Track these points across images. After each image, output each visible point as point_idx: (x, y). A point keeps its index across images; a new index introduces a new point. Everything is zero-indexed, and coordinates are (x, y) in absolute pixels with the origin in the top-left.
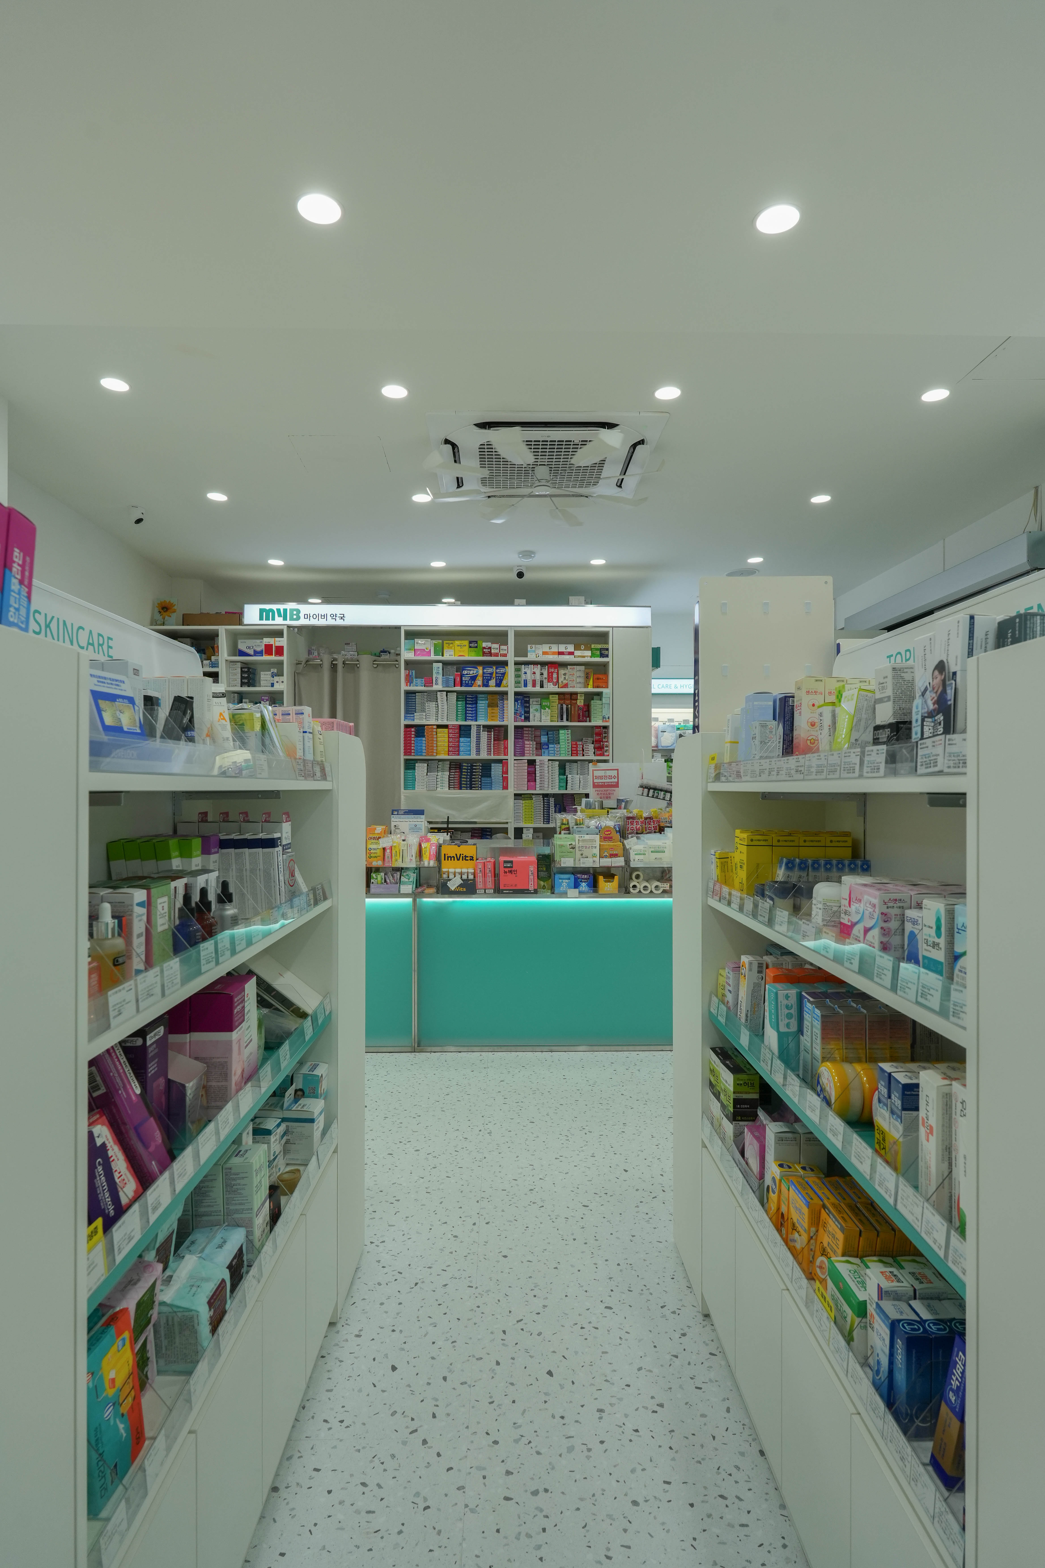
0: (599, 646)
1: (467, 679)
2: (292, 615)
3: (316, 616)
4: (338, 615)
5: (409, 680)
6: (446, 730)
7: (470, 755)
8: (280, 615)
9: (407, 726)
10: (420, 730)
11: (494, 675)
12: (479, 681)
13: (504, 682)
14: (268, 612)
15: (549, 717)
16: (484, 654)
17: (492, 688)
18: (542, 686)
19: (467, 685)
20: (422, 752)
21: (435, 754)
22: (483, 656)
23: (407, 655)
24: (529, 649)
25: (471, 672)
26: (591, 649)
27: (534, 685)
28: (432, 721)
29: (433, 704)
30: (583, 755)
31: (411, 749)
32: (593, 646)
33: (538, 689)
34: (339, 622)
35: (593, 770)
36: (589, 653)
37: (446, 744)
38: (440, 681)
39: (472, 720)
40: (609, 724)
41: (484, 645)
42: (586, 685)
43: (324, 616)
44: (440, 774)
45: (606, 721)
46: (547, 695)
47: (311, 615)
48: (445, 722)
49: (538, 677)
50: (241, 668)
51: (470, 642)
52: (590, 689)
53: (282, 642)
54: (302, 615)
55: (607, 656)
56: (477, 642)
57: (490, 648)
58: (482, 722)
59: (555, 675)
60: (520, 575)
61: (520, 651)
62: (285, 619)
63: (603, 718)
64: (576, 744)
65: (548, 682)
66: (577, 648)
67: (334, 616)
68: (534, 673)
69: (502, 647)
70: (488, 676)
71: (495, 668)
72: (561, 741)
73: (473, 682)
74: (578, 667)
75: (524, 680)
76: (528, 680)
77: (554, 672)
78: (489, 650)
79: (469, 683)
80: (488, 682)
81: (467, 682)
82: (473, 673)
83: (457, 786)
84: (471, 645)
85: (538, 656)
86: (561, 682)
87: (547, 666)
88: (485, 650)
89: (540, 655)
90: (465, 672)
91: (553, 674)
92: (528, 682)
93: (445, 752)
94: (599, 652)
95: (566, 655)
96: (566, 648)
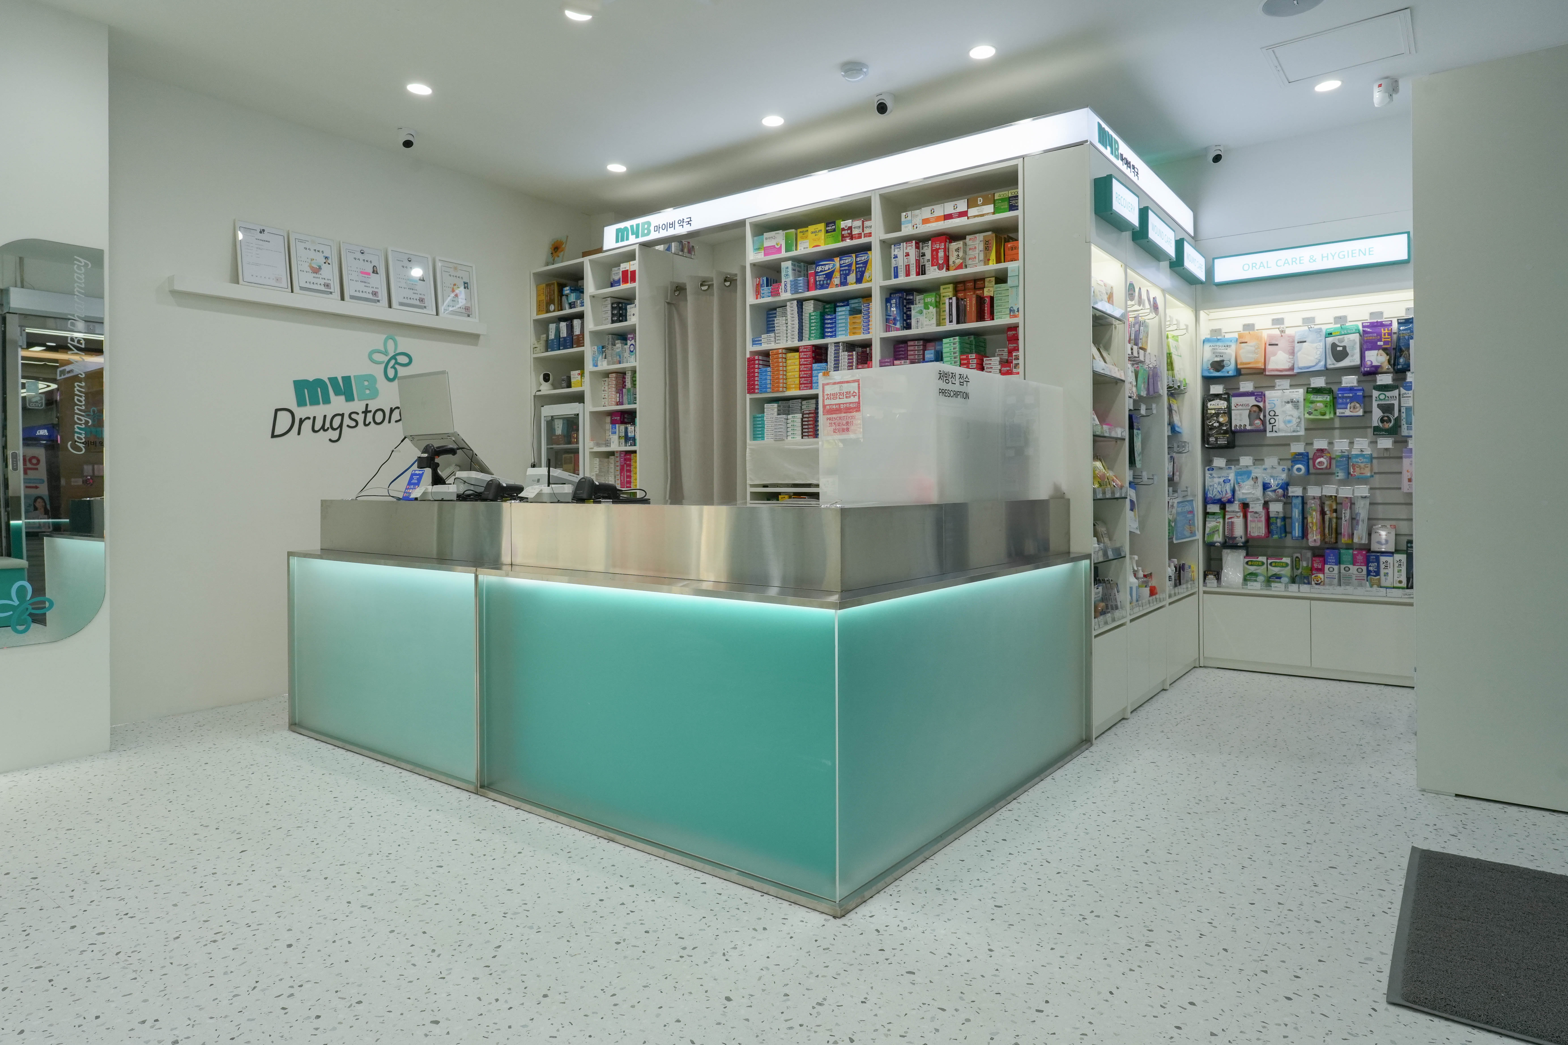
0: (1006, 194)
1: (822, 278)
2: (643, 230)
3: (666, 227)
4: (684, 220)
5: (756, 291)
6: (797, 355)
8: (633, 234)
9: (753, 354)
10: (767, 358)
11: (854, 267)
12: (836, 280)
13: (866, 275)
14: (623, 231)
15: (934, 321)
16: (843, 238)
17: (852, 286)
18: (921, 272)
19: (822, 287)
20: (766, 388)
21: (782, 389)
22: (842, 241)
23: (754, 257)
24: (903, 219)
25: (827, 268)
26: (994, 201)
27: (908, 274)
28: (780, 344)
29: (782, 321)
31: (756, 385)
32: (994, 196)
33: (914, 278)
34: (686, 229)
35: (824, 385)
36: (990, 208)
37: (797, 375)
38: (789, 287)
39: (829, 337)
40: (1019, 320)
41: (843, 224)
42: (987, 261)
43: (672, 225)
44: (790, 417)
45: (1016, 316)
46: (933, 288)
47: (661, 226)
48: (796, 344)
49: (914, 261)
50: (612, 304)
51: (828, 224)
52: (993, 266)
53: (635, 265)
55: (1016, 207)
56: (834, 223)
57: (850, 228)
58: (843, 337)
59: (941, 254)
60: (882, 108)
61: (890, 224)
62: (637, 237)
63: (1011, 311)
64: (967, 359)
65: (933, 265)
66: (971, 203)
67: (681, 222)
68: (908, 255)
69: (866, 223)
70: (846, 270)
71: (854, 255)
72: (944, 355)
73: (828, 281)
74: (977, 235)
75: (894, 267)
76: (899, 267)
77: (939, 249)
78: (849, 231)
79: (823, 284)
80: (846, 279)
81: (821, 282)
82: (829, 269)
83: (811, 434)
84: (828, 228)
85: (915, 227)
86: (954, 262)
87: (930, 242)
88: (843, 233)
89: (918, 226)
90: (819, 269)
91: (937, 252)
92: (899, 270)
93: (793, 386)
94: (1006, 203)
95: (956, 217)
96: (955, 207)
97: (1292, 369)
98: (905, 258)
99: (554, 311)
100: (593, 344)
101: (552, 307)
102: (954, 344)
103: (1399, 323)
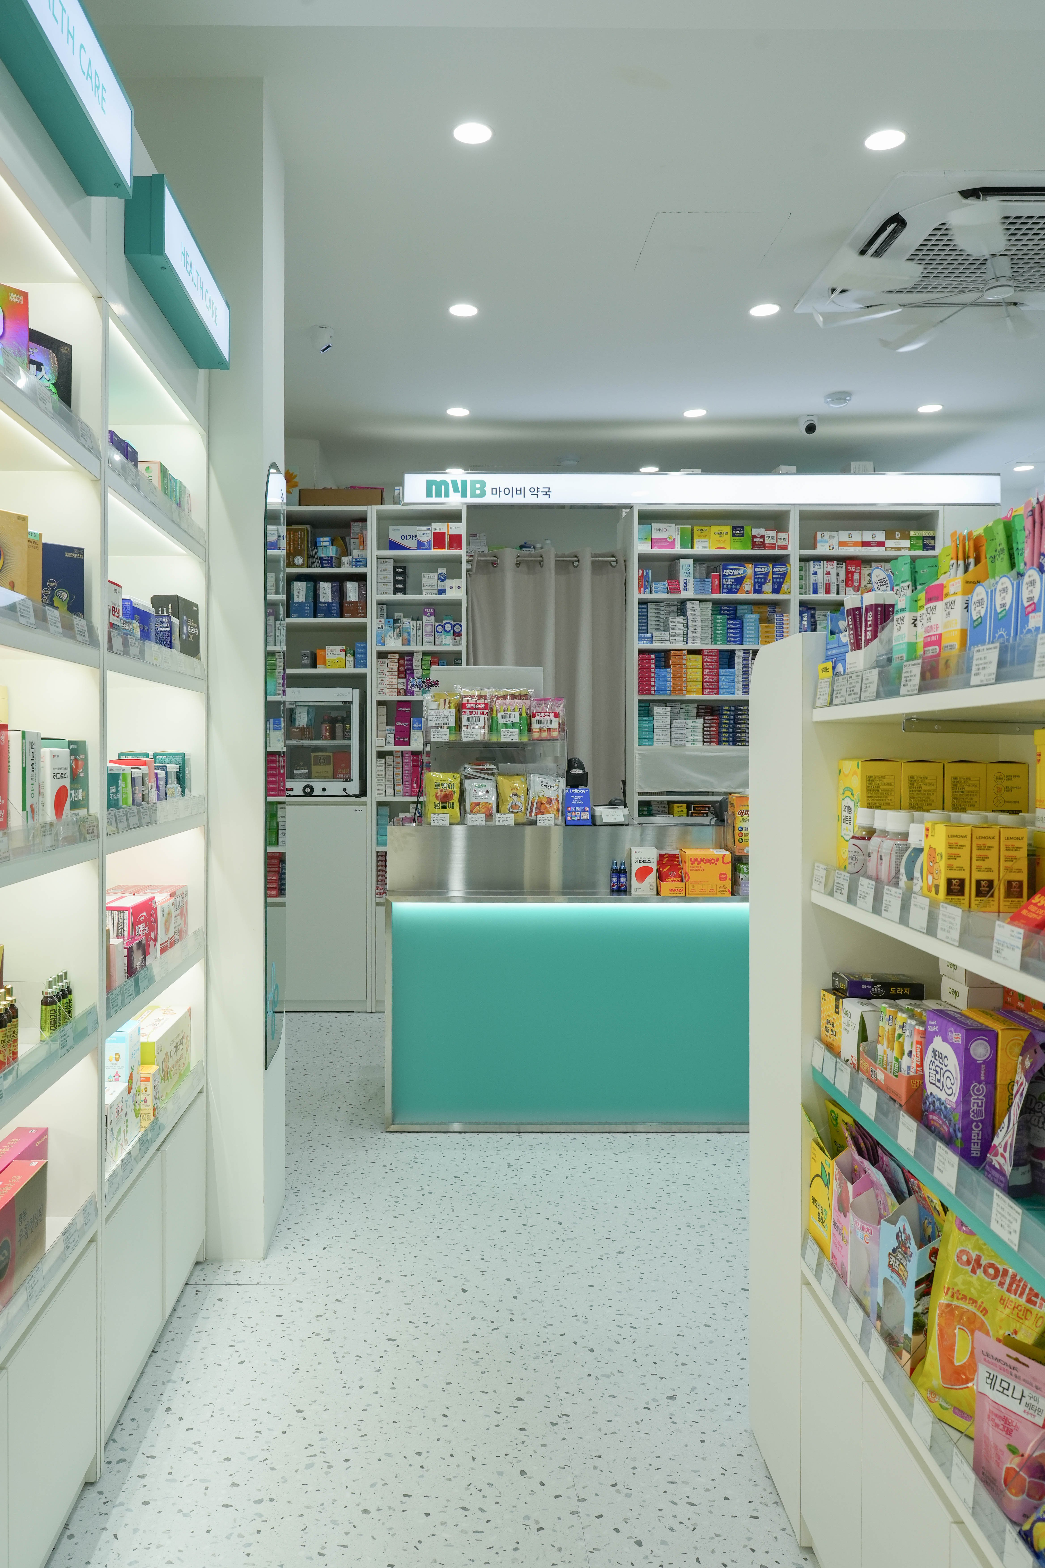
0: (924, 533)
1: (730, 582)
2: (473, 489)
3: (509, 491)
4: (541, 490)
5: (643, 585)
6: (699, 658)
7: (734, 693)
8: (456, 490)
9: (641, 652)
10: (663, 657)
11: (770, 577)
12: (747, 586)
13: (785, 587)
14: (439, 484)
16: (754, 545)
17: (767, 595)
18: (838, 593)
19: (730, 591)
20: (666, 690)
21: (684, 693)
22: (753, 548)
23: (642, 547)
24: (820, 538)
25: (736, 572)
26: (911, 538)
27: (828, 592)
28: (679, 644)
29: (680, 620)
31: (649, 685)
32: (912, 533)
34: (542, 500)
36: (906, 543)
37: (700, 678)
38: (690, 585)
39: (735, 642)
41: (755, 532)
43: (520, 491)
44: (690, 721)
47: (502, 490)
48: (698, 646)
49: (833, 579)
50: (394, 568)
51: (734, 528)
53: (459, 529)
54: (488, 489)
55: (933, 548)
56: (743, 528)
57: (763, 537)
58: (750, 644)
59: (856, 577)
60: (811, 429)
61: (807, 540)
62: (464, 495)
65: (847, 586)
66: (890, 536)
67: (535, 491)
68: (828, 573)
69: (781, 535)
70: (761, 578)
71: (771, 565)
73: (738, 587)
74: (883, 564)
75: (813, 584)
76: (819, 584)
77: (855, 572)
78: (762, 540)
79: (732, 588)
80: (761, 587)
81: (729, 586)
82: (739, 574)
83: (714, 740)
84: (734, 532)
85: (832, 548)
86: (865, 586)
87: (846, 563)
88: (755, 540)
89: (835, 547)
90: (727, 572)
91: (853, 575)
92: (819, 587)
93: (695, 690)
94: (921, 541)
95: (874, 546)
96: (874, 537)
98: (825, 576)
99: (302, 566)
100: (379, 615)
101: (299, 560)
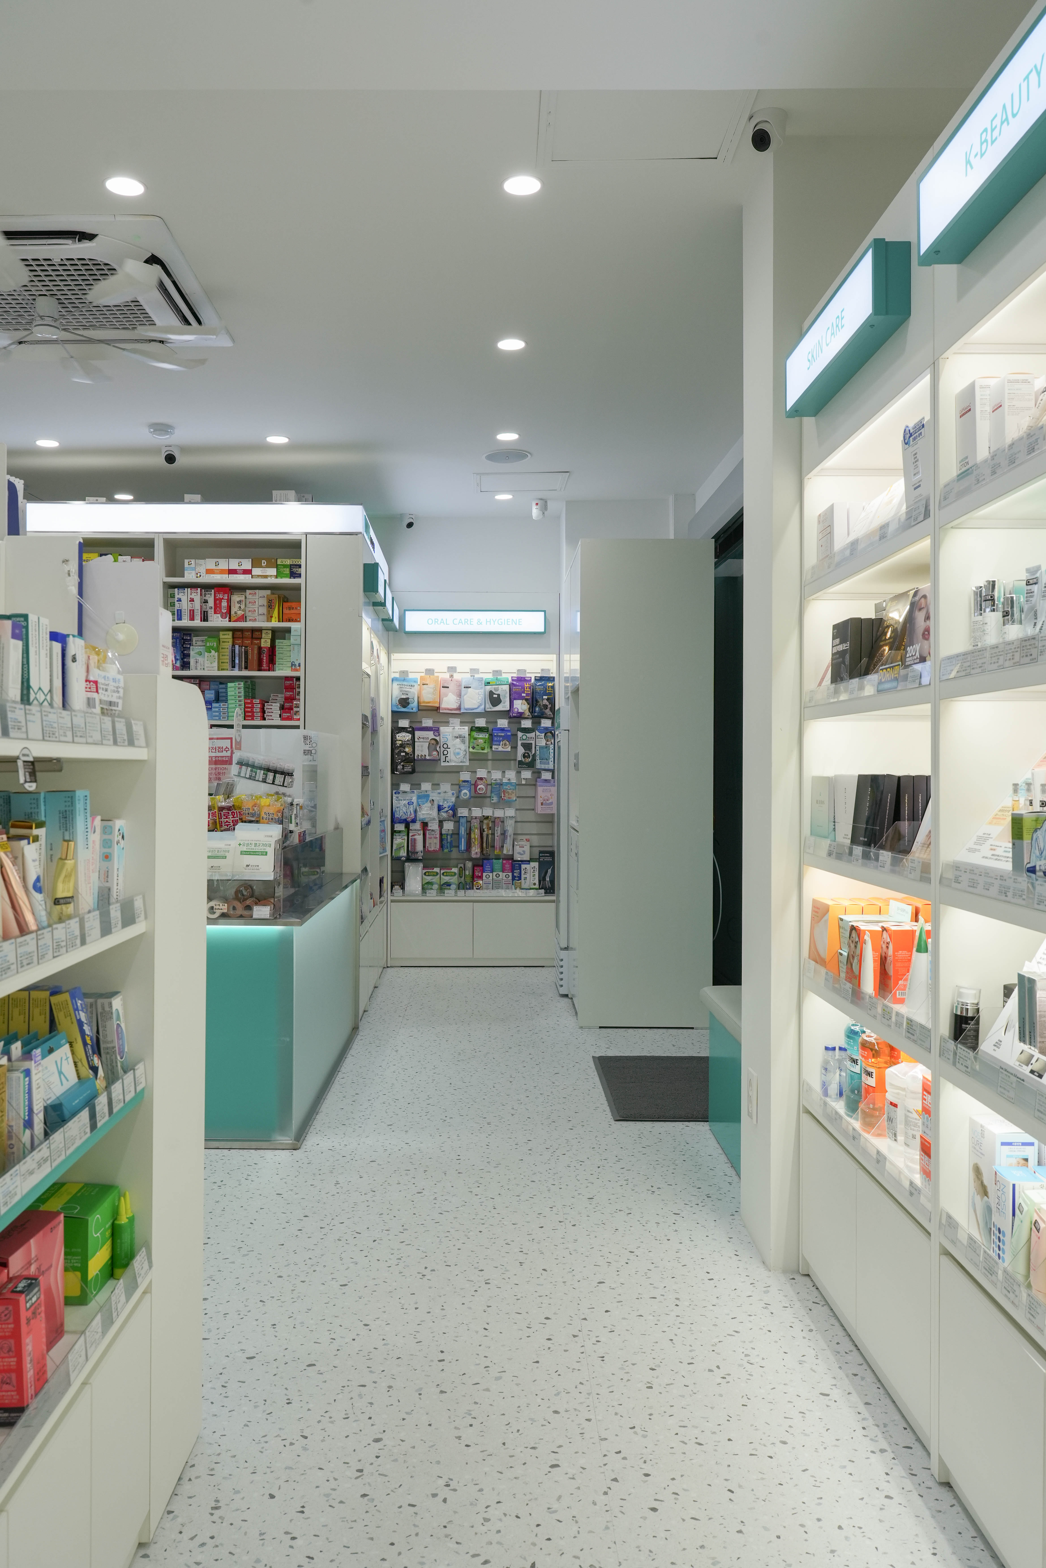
0: (288, 562)
15: (215, 664)
18: (205, 618)
24: (186, 565)
26: (277, 566)
27: (192, 618)
30: (264, 719)
32: (278, 562)
33: (197, 623)
36: (273, 571)
40: (301, 674)
42: (270, 618)
45: (297, 670)
46: (214, 632)
49: (198, 606)
52: (275, 623)
55: (299, 576)
59: (224, 604)
60: (170, 459)
61: (174, 567)
63: (293, 665)
64: (252, 703)
65: (215, 613)
66: (256, 564)
68: (192, 600)
72: (229, 698)
74: (257, 591)
75: (178, 610)
76: (183, 611)
77: (223, 599)
85: (199, 576)
86: (236, 614)
87: (213, 591)
89: (201, 574)
91: (221, 602)
92: (183, 613)
94: (288, 569)
95: (240, 574)
96: (240, 564)
97: (459, 709)
98: (189, 603)
102: (239, 688)
103: (535, 679)
